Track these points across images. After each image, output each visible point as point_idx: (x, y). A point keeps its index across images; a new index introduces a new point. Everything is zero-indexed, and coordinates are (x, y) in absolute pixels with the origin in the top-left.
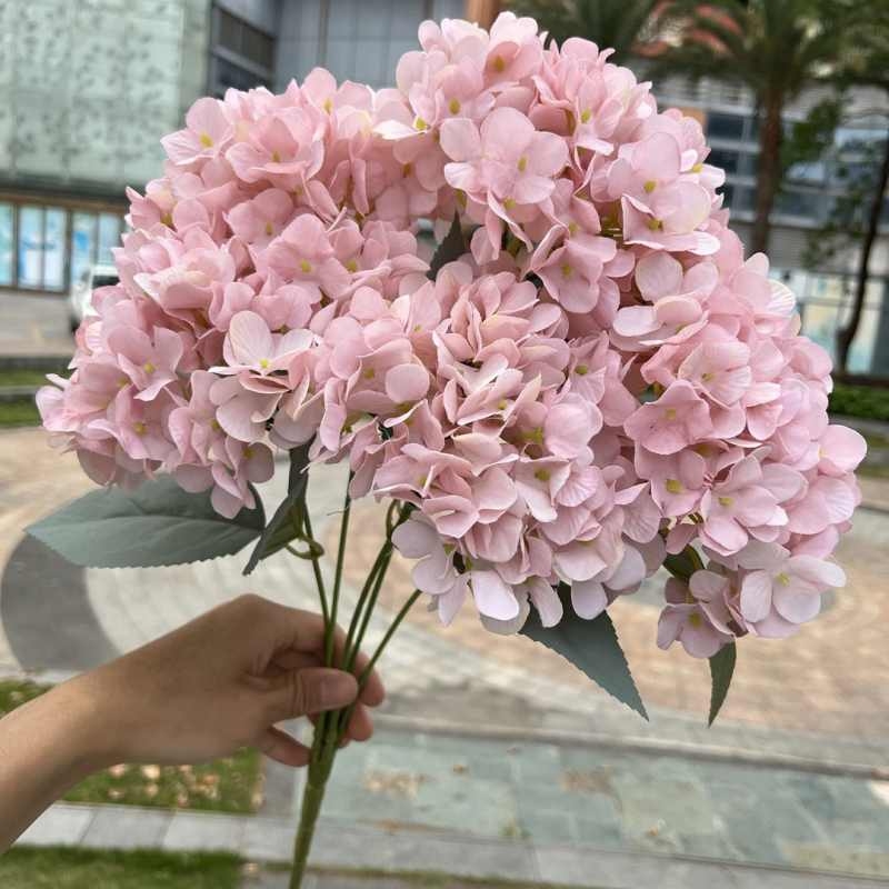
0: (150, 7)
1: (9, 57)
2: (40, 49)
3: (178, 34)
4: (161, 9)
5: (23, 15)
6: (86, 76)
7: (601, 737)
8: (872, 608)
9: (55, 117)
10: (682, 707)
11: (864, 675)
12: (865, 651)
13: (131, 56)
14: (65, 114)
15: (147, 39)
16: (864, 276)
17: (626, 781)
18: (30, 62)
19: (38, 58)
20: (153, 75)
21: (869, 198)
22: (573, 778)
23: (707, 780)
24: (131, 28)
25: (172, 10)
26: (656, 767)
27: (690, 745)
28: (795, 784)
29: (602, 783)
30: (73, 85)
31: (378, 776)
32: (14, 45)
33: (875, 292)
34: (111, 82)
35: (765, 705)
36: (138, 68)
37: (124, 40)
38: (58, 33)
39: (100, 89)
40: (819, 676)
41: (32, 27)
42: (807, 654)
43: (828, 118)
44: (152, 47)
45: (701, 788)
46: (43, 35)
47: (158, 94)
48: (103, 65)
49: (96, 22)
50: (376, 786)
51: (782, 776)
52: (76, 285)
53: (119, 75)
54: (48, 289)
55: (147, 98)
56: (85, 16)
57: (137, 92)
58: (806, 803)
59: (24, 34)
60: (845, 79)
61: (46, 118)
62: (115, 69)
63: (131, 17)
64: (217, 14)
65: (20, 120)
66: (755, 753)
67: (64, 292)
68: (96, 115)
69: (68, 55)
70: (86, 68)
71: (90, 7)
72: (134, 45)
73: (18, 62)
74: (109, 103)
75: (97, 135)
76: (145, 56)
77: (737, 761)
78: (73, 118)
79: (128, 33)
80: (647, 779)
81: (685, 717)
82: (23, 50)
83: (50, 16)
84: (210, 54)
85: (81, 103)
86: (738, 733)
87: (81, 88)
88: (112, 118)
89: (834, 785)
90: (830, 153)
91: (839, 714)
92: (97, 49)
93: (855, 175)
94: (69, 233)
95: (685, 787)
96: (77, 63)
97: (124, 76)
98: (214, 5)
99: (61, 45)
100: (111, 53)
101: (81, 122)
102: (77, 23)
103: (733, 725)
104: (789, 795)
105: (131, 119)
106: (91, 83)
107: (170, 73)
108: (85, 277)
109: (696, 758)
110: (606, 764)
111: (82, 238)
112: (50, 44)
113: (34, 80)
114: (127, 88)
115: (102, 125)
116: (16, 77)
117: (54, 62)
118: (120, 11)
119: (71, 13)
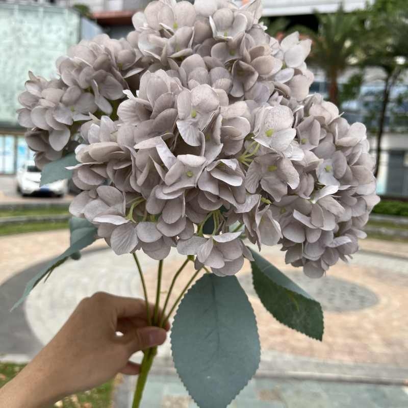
0: (51, 44)
2: (1, 65)
4: (56, 46)
6: (23, 76)
7: (275, 372)
8: (396, 303)
9: (8, 94)
10: (312, 355)
11: (395, 335)
12: (395, 323)
14: (13, 94)
16: (379, 150)
17: (289, 393)
21: (378, 116)
22: (263, 394)
23: (327, 391)
26: (302, 386)
27: (317, 374)
28: (368, 390)
29: (278, 396)
30: (17, 80)
31: (169, 398)
33: (384, 157)
35: (351, 353)
37: (40, 60)
38: (10, 57)
40: (375, 337)
42: (369, 326)
43: (357, 81)
45: (324, 395)
46: (3, 59)
49: (27, 52)
50: (168, 404)
51: (362, 387)
52: (19, 170)
54: (6, 173)
56: (22, 50)
58: (375, 400)
60: (363, 65)
61: (4, 95)
63: (43, 50)
66: (348, 376)
67: (14, 174)
69: (14, 67)
70: (23, 73)
71: (23, 46)
72: (44, 62)
77: (340, 381)
79: (41, 57)
80: (298, 392)
81: (314, 360)
83: (6, 50)
86: (340, 367)
89: (387, 390)
90: (359, 96)
91: (386, 355)
93: (371, 106)
94: (16, 147)
95: (316, 395)
96: (18, 71)
99: (11, 63)
102: (18, 53)
103: (336, 362)
104: (366, 395)
106: (25, 79)
108: (24, 167)
109: (320, 380)
110: (278, 386)
111: (22, 149)
112: (6, 63)
117: (8, 70)
118: (37, 47)
119: (15, 49)
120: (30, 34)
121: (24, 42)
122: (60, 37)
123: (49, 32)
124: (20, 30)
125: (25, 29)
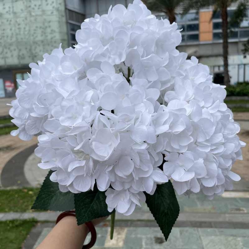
0: (49, 13)
1: (14, 34)
2: (22, 30)
3: (57, 19)
4: (52, 13)
5: (16, 22)
6: (35, 35)
9: (29, 47)
13: (46, 27)
14: (31, 47)
15: (50, 22)
18: (20, 34)
19: (22, 33)
20: (53, 31)
24: (45, 20)
25: (55, 13)
30: (32, 38)
32: (15, 30)
34: (42, 35)
36: (49, 30)
37: (44, 24)
39: (39, 38)
41: (19, 24)
44: (51, 24)
46: (22, 26)
47: (55, 37)
48: (39, 31)
49: (36, 20)
53: (44, 33)
55: (52, 38)
56: (32, 19)
57: (49, 37)
59: (17, 27)
61: (26, 48)
62: (42, 32)
63: (45, 17)
64: (67, 11)
65: (20, 50)
68: (39, 45)
69: (29, 30)
70: (35, 33)
71: (33, 16)
72: (46, 24)
73: (17, 34)
74: (42, 42)
75: (40, 51)
76: (50, 27)
78: (33, 47)
79: (44, 21)
82: (17, 31)
83: (23, 20)
84: (67, 23)
85: (35, 43)
87: (34, 38)
88: (44, 45)
92: (37, 27)
96: (32, 32)
97: (45, 33)
98: (66, 9)
99: (27, 28)
100: (41, 27)
101: (36, 48)
102: (31, 21)
105: (49, 45)
106: (37, 37)
107: (57, 30)
112: (25, 28)
113: (22, 39)
114: (47, 36)
115: (41, 48)
116: (17, 39)
117: (26, 33)
118: (41, 15)
119: (28, 19)
120: (36, 8)
121: (33, 14)
122: (53, 7)
123: (47, 4)
124: (30, 6)
125: (33, 6)
